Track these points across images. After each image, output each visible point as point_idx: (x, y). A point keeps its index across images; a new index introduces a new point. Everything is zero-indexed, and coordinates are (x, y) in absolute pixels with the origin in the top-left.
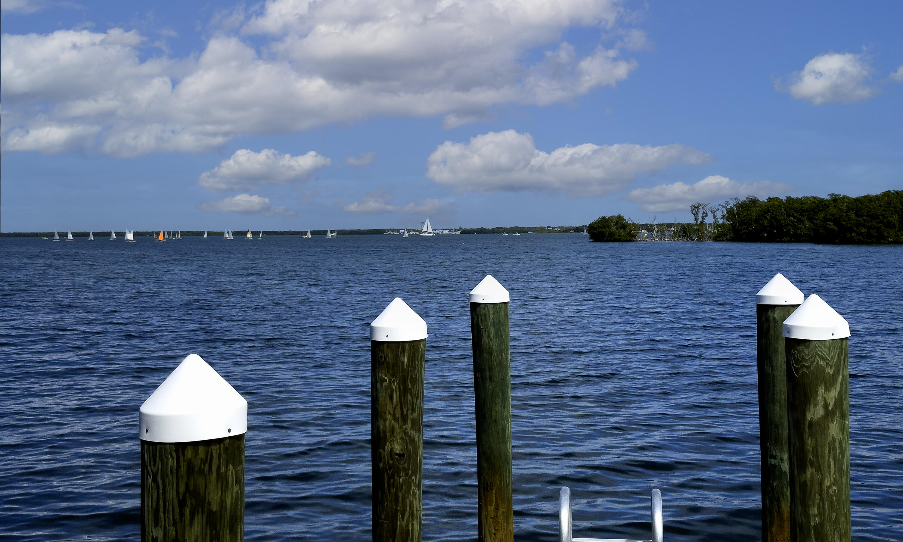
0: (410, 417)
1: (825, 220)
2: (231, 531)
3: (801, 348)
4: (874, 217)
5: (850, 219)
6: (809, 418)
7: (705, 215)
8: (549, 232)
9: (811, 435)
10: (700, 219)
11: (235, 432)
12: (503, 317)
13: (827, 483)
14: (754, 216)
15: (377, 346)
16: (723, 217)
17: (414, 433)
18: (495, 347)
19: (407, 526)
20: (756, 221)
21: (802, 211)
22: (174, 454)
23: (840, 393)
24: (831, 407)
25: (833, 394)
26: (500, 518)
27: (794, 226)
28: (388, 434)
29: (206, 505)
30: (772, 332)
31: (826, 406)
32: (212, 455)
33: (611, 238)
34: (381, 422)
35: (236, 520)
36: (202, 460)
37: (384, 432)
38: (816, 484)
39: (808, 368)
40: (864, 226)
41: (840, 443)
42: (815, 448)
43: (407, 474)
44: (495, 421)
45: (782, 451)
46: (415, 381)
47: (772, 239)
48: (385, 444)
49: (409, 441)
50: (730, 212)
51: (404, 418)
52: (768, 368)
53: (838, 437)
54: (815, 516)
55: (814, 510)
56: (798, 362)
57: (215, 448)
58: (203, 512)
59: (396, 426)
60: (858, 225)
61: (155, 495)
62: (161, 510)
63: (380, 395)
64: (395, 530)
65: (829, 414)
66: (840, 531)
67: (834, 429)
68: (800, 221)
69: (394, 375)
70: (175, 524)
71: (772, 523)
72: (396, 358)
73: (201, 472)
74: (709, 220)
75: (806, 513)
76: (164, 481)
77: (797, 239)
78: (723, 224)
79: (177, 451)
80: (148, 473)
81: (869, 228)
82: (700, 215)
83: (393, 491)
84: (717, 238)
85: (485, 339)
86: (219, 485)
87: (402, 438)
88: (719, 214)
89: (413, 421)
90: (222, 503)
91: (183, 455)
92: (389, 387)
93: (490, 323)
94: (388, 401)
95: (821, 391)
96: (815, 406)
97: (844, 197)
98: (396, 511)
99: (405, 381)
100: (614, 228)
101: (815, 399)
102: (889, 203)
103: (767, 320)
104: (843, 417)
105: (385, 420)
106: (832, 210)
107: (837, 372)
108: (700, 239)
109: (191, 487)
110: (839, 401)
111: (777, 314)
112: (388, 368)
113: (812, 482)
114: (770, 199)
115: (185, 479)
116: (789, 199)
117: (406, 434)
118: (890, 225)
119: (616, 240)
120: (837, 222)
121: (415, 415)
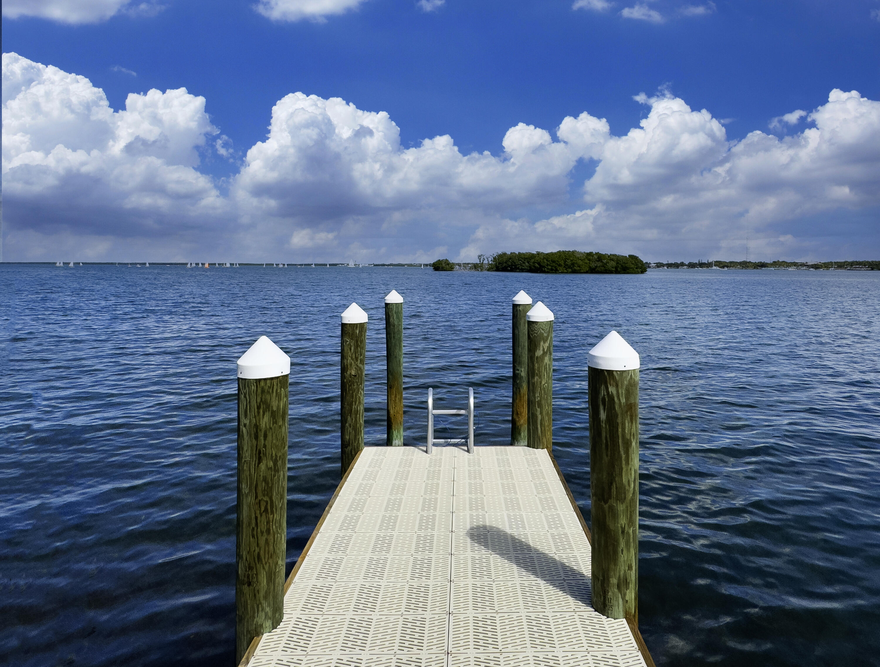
0: (359, 358)
1: (534, 263)
2: (282, 419)
3: (534, 325)
4: (554, 262)
5: (544, 262)
6: (536, 355)
7: (484, 260)
8: (415, 266)
9: (537, 362)
10: (482, 261)
11: (284, 374)
12: (400, 309)
13: (543, 383)
14: (505, 260)
15: (343, 325)
16: (492, 260)
17: (361, 365)
18: (396, 323)
19: (357, 408)
20: (506, 263)
21: (525, 259)
22: (255, 384)
23: (549, 344)
24: (545, 350)
25: (547, 344)
26: (397, 400)
27: (521, 265)
28: (349, 366)
29: (271, 408)
30: (518, 316)
31: (544, 349)
32: (273, 385)
33: (443, 269)
34: (345, 361)
35: (285, 414)
36: (269, 387)
37: (347, 365)
38: (539, 383)
39: (536, 333)
40: (550, 265)
41: (549, 365)
42: (539, 368)
43: (357, 385)
44: (396, 357)
45: (521, 367)
46: (362, 342)
47: (512, 270)
48: (347, 371)
49: (359, 370)
50: (495, 258)
51: (357, 359)
52: (516, 332)
53: (548, 363)
54: (538, 397)
55: (537, 395)
56: (532, 331)
57: (275, 381)
58: (269, 411)
59: (353, 362)
60: (547, 265)
61: (245, 404)
62: (248, 411)
63: (345, 348)
64: (351, 410)
65: (545, 353)
66: (548, 403)
67: (546, 360)
68: (524, 263)
69: (352, 339)
70: (255, 417)
71: (516, 399)
72: (353, 331)
73: (268, 392)
74: (486, 262)
75: (534, 396)
76: (249, 397)
77: (522, 270)
78: (492, 264)
79: (256, 383)
80: (242, 393)
81: (552, 266)
82: (482, 259)
83: (351, 392)
84: (488, 270)
85: (391, 319)
86: (277, 398)
87: (355, 368)
88: (490, 259)
89: (361, 360)
90: (278, 406)
91: (259, 384)
92: (350, 344)
93: (394, 312)
94: (349, 351)
95: (542, 343)
96: (539, 350)
97: (542, 253)
98: (352, 402)
99: (357, 342)
100: (444, 265)
101: (539, 347)
102: (560, 256)
103: (517, 310)
104: (550, 354)
105: (347, 360)
106: (537, 258)
107: (548, 335)
108: (482, 270)
109: (263, 400)
110: (549, 347)
111: (521, 308)
112: (349, 336)
113: (537, 382)
114: (511, 253)
115: (260, 396)
116: (519, 253)
117: (357, 366)
118: (560, 265)
119: (445, 270)
120: (539, 264)
121: (362, 357)
